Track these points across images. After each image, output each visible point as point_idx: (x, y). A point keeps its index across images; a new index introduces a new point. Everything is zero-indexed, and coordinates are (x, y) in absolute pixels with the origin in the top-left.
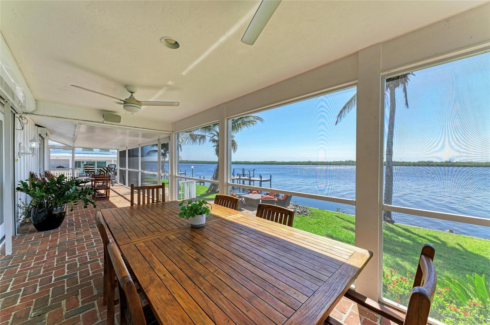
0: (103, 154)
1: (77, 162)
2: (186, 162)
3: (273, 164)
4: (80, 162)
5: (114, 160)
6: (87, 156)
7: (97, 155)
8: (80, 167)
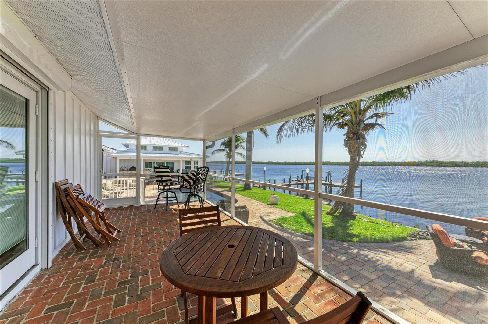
0: (171, 154)
1: (148, 162)
4: (152, 162)
5: (182, 160)
6: (157, 156)
7: (167, 155)
8: (151, 168)
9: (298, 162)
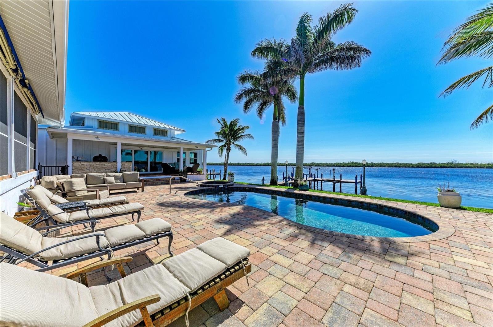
9: (251, 163)
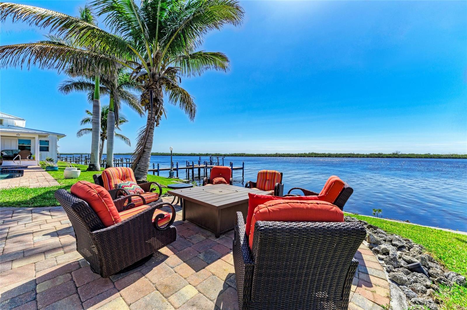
2: (156, 154)
3: (243, 156)
